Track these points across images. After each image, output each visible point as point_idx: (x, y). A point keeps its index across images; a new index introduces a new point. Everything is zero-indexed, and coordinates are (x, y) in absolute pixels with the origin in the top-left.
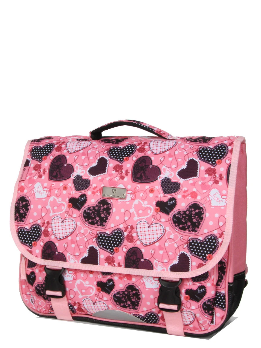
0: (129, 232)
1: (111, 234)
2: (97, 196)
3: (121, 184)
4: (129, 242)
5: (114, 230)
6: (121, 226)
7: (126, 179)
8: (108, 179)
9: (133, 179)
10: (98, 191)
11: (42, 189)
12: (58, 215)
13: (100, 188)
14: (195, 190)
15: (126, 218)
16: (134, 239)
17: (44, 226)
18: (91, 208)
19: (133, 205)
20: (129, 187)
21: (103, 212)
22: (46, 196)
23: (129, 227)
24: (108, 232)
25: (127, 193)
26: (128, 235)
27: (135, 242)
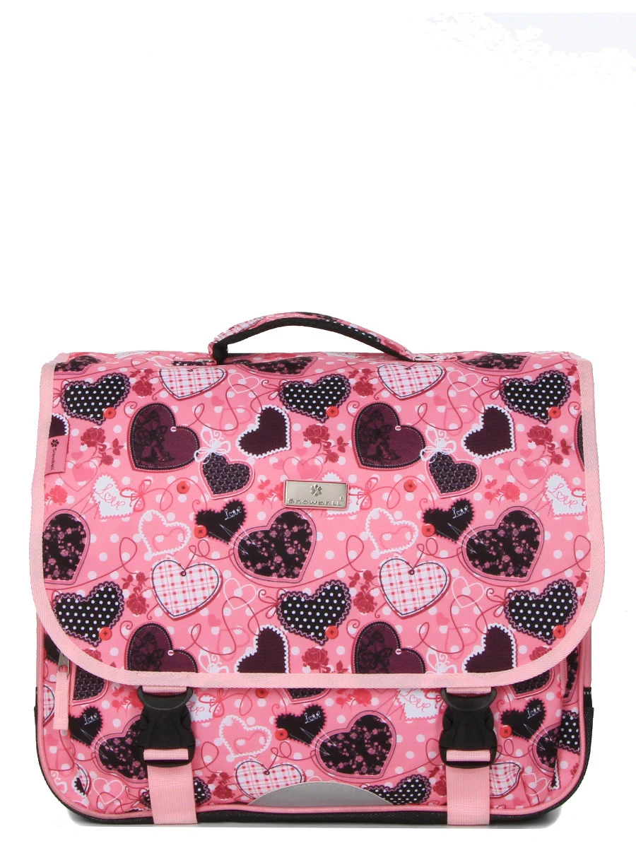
0: (362, 588)
1: (315, 596)
2: (271, 503)
3: (334, 473)
4: (363, 611)
5: (324, 585)
6: (342, 575)
7: (342, 460)
8: (295, 462)
9: (361, 460)
10: (271, 491)
11: (119, 492)
12: (168, 556)
13: (279, 484)
14: (511, 479)
15: (353, 555)
16: (376, 604)
17: (131, 587)
19: (368, 522)
20: (352, 479)
21: (291, 543)
22: (131, 510)
23: (361, 575)
25: (350, 494)
26: (359, 595)
27: (378, 609)
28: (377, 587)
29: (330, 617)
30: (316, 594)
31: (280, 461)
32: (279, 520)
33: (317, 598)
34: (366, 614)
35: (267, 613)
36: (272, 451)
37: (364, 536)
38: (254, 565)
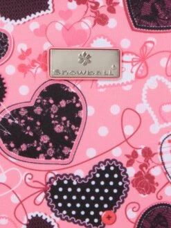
0: (141, 167)
1: (89, 178)
2: (35, 76)
3: (100, 37)
4: (143, 193)
5: (99, 166)
6: (117, 153)
7: (112, 22)
8: (59, 27)
9: (133, 22)
10: (34, 61)
13: (42, 53)
15: (129, 130)
16: (157, 184)
18: (23, 113)
19: (144, 92)
20: (125, 44)
21: (59, 120)
23: (139, 152)
24: (81, 173)
25: (123, 61)
26: (137, 175)
27: (160, 190)
28: (158, 165)
29: (106, 201)
30: (90, 175)
31: (42, 26)
32: (43, 95)
33: (90, 181)
34: (147, 195)
35: (35, 199)
36: (33, 15)
37: (141, 108)
38: (18, 146)
